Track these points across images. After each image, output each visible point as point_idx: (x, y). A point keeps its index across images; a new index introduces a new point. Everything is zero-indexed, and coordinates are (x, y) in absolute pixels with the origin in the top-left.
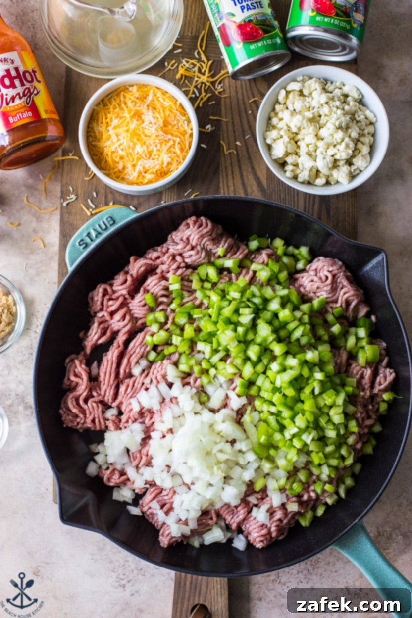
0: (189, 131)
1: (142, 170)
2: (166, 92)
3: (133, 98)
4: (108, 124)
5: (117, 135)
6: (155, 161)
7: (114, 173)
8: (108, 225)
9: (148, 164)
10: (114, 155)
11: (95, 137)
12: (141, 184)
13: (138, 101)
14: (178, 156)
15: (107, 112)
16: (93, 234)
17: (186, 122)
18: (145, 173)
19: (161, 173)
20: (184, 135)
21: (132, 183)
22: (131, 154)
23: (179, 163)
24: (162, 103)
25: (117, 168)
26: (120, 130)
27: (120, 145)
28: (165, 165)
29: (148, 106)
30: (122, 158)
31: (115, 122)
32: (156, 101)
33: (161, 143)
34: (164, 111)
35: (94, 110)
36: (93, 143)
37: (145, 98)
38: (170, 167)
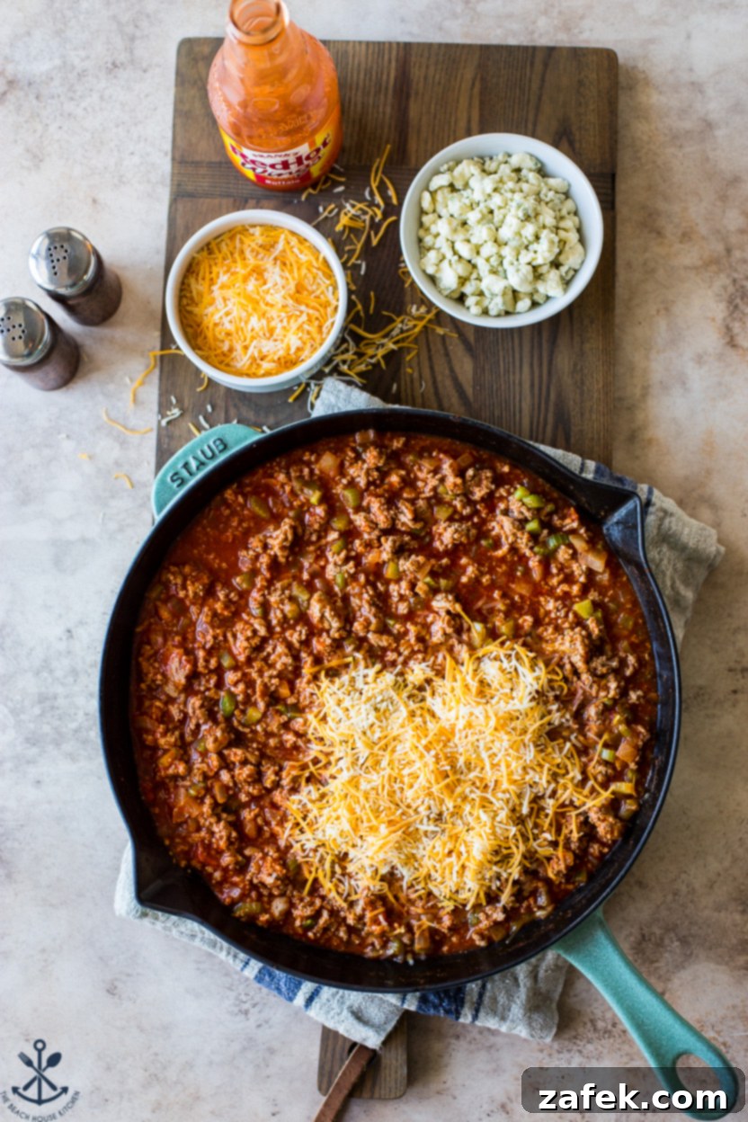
0: (334, 303)
1: (256, 355)
2: (305, 240)
3: (253, 245)
4: (212, 282)
5: (225, 300)
6: (277, 343)
7: (216, 356)
8: (216, 452)
9: (267, 346)
10: (217, 329)
11: (192, 299)
12: (255, 375)
13: (260, 250)
14: (313, 339)
15: (212, 263)
16: (193, 464)
17: (331, 289)
18: (262, 359)
19: (286, 362)
20: (326, 307)
21: (239, 374)
22: (242, 330)
23: (314, 349)
24: (297, 256)
25: (220, 348)
26: (229, 293)
27: (227, 314)
28: (293, 350)
29: (276, 259)
30: (228, 334)
31: (224, 278)
32: (288, 251)
33: (289, 318)
34: (299, 269)
35: (193, 258)
36: (189, 308)
37: (273, 246)
38: (299, 353)
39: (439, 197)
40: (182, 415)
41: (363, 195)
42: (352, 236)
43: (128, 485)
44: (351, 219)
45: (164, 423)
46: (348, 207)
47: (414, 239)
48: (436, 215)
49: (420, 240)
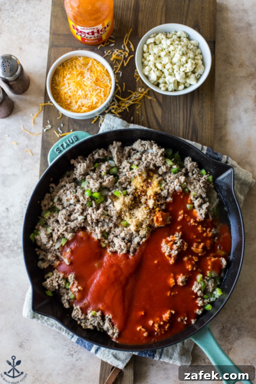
0: (110, 86)
1: (80, 104)
2: (99, 62)
3: (80, 64)
4: (64, 77)
5: (69, 84)
6: (88, 100)
7: (65, 105)
9: (85, 101)
10: (66, 95)
11: (56, 84)
12: (80, 112)
13: (83, 66)
14: (102, 99)
15: (64, 70)
17: (109, 80)
18: (82, 106)
19: (91, 108)
20: (107, 87)
21: (74, 111)
22: (75, 95)
23: (102, 103)
24: (96, 68)
25: (67, 102)
26: (70, 81)
27: (70, 89)
28: (94, 103)
29: (88, 69)
30: (70, 97)
31: (68, 76)
32: (93, 67)
33: (93, 91)
34: (97, 73)
35: (57, 69)
36: (55, 87)
37: (87, 64)
38: (97, 104)
39: (150, 47)
40: (52, 128)
41: (121, 47)
42: (117, 62)
43: (31, 154)
44: (117, 56)
45: (45, 130)
46: (115, 51)
47: (140, 62)
48: (149, 53)
49: (143, 63)
